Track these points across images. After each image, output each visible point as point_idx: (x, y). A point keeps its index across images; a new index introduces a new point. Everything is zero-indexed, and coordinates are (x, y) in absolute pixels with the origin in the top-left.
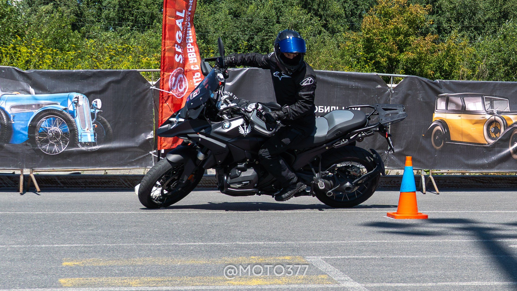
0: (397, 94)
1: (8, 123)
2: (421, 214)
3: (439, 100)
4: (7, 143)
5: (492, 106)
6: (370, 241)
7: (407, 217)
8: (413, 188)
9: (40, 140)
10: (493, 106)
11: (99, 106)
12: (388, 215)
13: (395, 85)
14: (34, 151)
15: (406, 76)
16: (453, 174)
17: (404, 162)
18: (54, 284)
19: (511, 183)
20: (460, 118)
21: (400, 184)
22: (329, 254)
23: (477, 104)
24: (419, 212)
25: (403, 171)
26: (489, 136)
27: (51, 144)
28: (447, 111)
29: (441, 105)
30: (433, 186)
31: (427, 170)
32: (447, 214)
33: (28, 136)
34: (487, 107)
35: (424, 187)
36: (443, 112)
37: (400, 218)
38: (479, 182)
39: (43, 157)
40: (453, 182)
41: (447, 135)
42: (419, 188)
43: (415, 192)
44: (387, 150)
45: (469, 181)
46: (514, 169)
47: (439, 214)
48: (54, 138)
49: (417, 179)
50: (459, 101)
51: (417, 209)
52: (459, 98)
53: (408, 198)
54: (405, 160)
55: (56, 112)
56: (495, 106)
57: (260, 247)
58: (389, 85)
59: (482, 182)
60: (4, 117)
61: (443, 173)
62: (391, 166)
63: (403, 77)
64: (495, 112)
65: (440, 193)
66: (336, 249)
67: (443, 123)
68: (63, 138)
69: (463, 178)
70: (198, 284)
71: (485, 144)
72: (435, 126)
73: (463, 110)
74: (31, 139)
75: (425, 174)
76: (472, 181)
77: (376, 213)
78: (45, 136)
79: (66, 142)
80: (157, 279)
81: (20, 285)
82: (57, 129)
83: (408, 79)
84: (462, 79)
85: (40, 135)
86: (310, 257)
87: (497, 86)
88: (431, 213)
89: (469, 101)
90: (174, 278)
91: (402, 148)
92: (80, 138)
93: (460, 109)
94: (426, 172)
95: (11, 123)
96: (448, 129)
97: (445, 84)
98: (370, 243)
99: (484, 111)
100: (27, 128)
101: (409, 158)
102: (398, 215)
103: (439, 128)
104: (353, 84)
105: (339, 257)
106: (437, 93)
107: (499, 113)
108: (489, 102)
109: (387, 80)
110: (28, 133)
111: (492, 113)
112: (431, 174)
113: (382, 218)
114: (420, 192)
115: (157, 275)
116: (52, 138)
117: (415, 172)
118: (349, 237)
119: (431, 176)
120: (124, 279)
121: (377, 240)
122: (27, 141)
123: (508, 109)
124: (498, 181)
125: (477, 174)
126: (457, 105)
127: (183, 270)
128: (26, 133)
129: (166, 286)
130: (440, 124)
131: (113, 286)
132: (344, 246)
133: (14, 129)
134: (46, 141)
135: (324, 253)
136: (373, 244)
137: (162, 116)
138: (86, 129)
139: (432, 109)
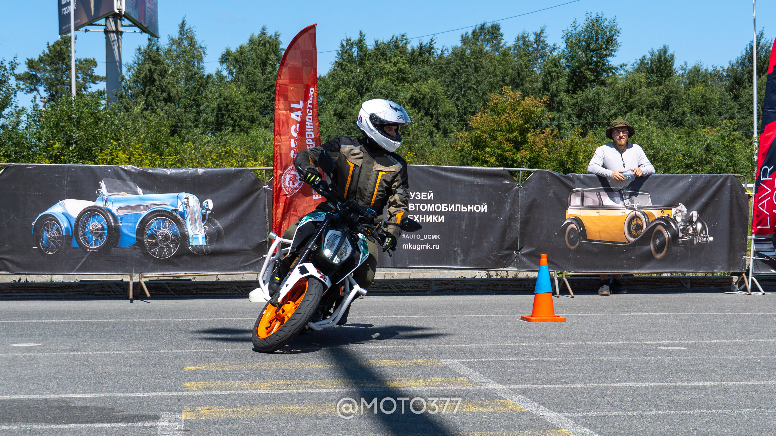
1: (115, 226)
2: (558, 317)
4: (115, 246)
5: (632, 201)
9: (149, 243)
11: (211, 207)
14: (143, 255)
18: (180, 388)
24: (556, 315)
26: (630, 233)
27: (161, 247)
28: (583, 206)
33: (137, 239)
37: (535, 321)
39: (152, 261)
41: (583, 233)
47: (577, 316)
48: (164, 241)
50: (594, 196)
52: (595, 193)
55: (165, 214)
57: (390, 351)
60: (111, 219)
63: (533, 172)
64: (635, 207)
66: (471, 353)
68: (173, 241)
70: (330, 386)
72: (570, 223)
74: (140, 243)
78: (155, 238)
79: (177, 245)
80: (286, 382)
81: (143, 388)
82: (167, 231)
85: (149, 238)
86: (445, 360)
88: (568, 316)
90: (304, 381)
92: (191, 241)
95: (119, 226)
100: (135, 231)
101: (544, 256)
104: (478, 180)
108: (628, 197)
110: (137, 235)
113: (516, 321)
115: (285, 378)
116: (162, 241)
120: (251, 383)
122: (135, 245)
127: (311, 374)
128: (134, 236)
129: (297, 389)
130: (574, 222)
131: (241, 390)
133: (122, 232)
134: (156, 244)
135: (460, 356)
137: (276, 218)
138: (197, 232)
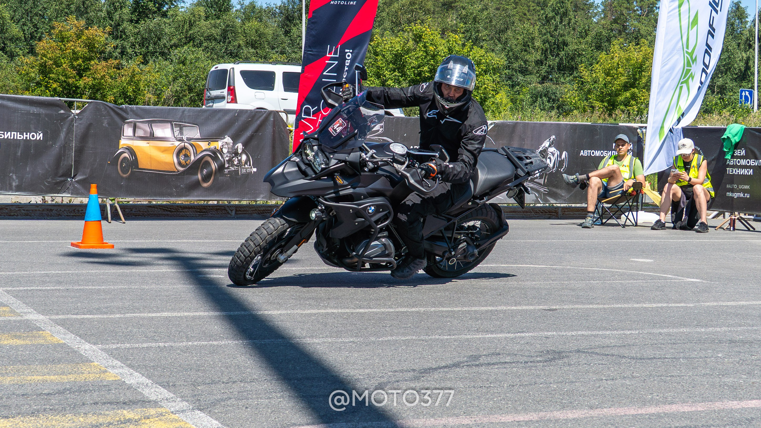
0: (81, 119)
2: (107, 243)
3: (126, 126)
5: (181, 133)
6: (53, 272)
7: (93, 247)
8: (98, 216)
10: (183, 133)
12: (72, 245)
13: (78, 111)
15: (90, 101)
16: (139, 203)
17: (88, 190)
19: (199, 212)
20: (148, 145)
21: (85, 213)
22: (11, 286)
23: (166, 130)
24: (105, 241)
25: (87, 199)
26: (179, 163)
28: (135, 137)
29: (128, 131)
30: (119, 215)
31: (112, 198)
32: (134, 243)
34: (177, 133)
35: (109, 216)
36: (129, 138)
37: (85, 247)
38: (167, 210)
40: (140, 211)
41: (135, 163)
42: (104, 217)
43: (100, 221)
44: (70, 177)
45: (156, 209)
46: (203, 197)
47: (126, 243)
49: (103, 208)
50: (146, 127)
51: (102, 239)
52: (147, 124)
53: (93, 228)
54: (90, 188)
56: (184, 132)
58: (73, 111)
59: (170, 211)
61: (128, 202)
62: (75, 194)
63: (88, 102)
64: (185, 138)
65: (126, 222)
66: (18, 281)
67: (130, 150)
69: (150, 206)
71: (175, 172)
72: (123, 153)
73: (151, 137)
75: (110, 202)
76: (159, 210)
77: (60, 243)
83: (92, 104)
84: (148, 105)
87: (185, 112)
88: (117, 243)
89: (157, 127)
91: (86, 175)
93: (148, 135)
94: (112, 200)
96: (135, 156)
97: (132, 110)
98: (54, 274)
99: (173, 138)
101: (94, 186)
102: (83, 245)
103: (126, 155)
104: (34, 109)
105: (21, 288)
106: (123, 119)
107: (189, 139)
108: (178, 129)
109: (70, 105)
111: (181, 140)
112: (116, 202)
113: (66, 248)
114: (105, 221)
117: (100, 200)
118: (32, 268)
119: (116, 205)
121: (61, 270)
123: (198, 136)
124: (186, 210)
125: (164, 203)
126: (145, 131)
130: (127, 151)
132: (26, 277)
136: (57, 275)
139: (119, 134)
